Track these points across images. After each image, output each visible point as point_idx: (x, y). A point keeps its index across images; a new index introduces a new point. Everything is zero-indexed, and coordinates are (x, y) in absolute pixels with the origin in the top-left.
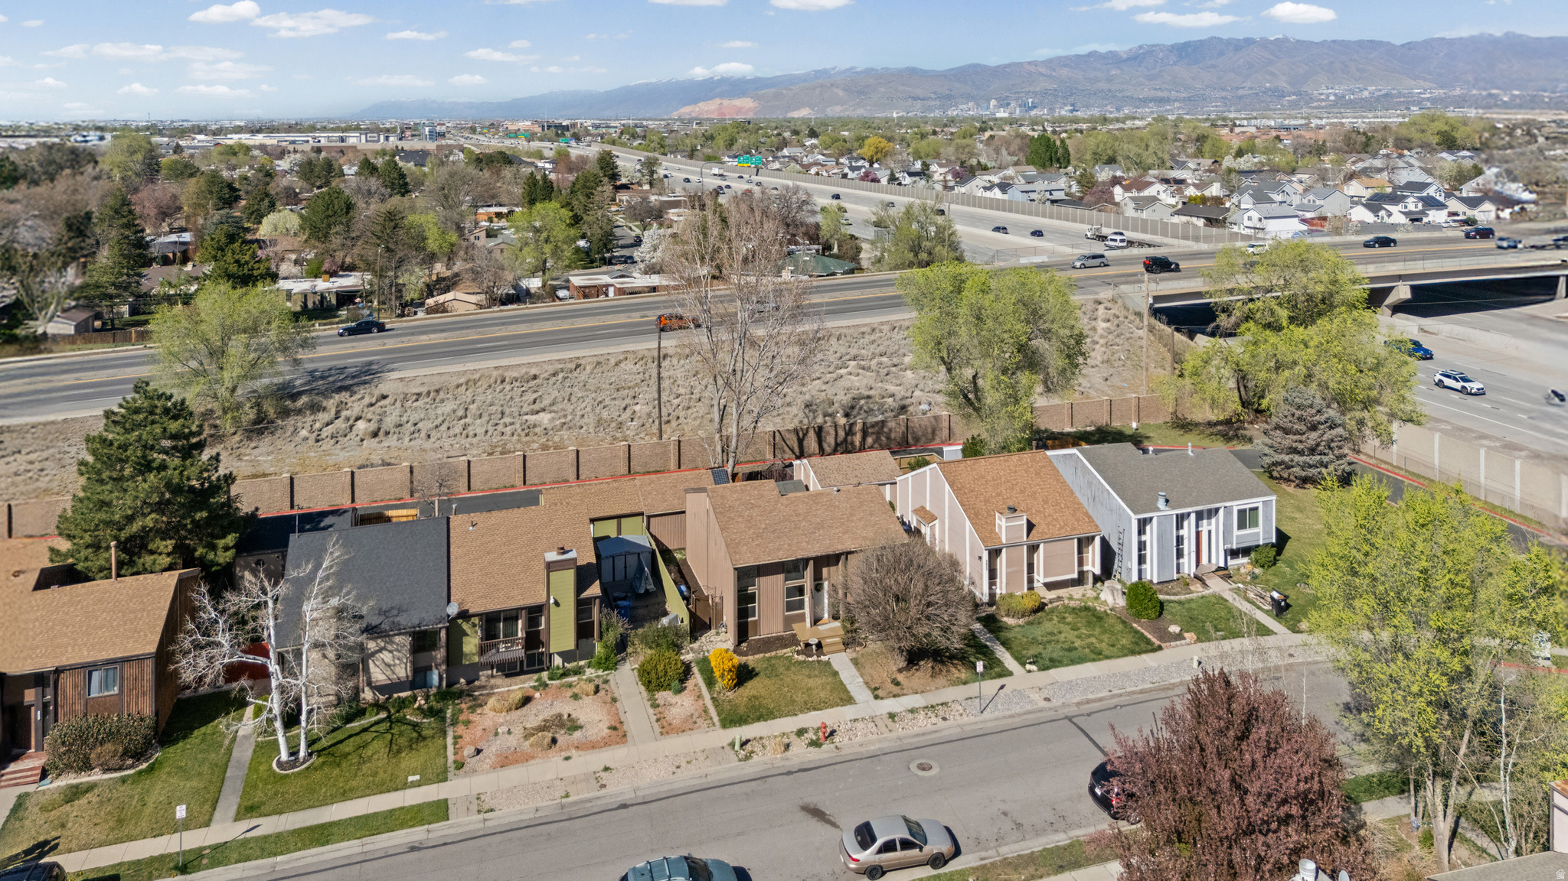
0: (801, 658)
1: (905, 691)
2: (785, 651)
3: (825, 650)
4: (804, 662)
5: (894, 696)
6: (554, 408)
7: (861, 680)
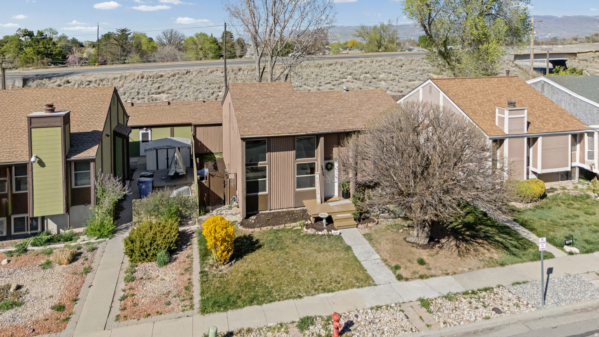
0: (311, 231)
1: (433, 272)
2: (294, 224)
3: (336, 224)
4: (313, 235)
5: (422, 277)
6: (170, 91)
7: (377, 256)
